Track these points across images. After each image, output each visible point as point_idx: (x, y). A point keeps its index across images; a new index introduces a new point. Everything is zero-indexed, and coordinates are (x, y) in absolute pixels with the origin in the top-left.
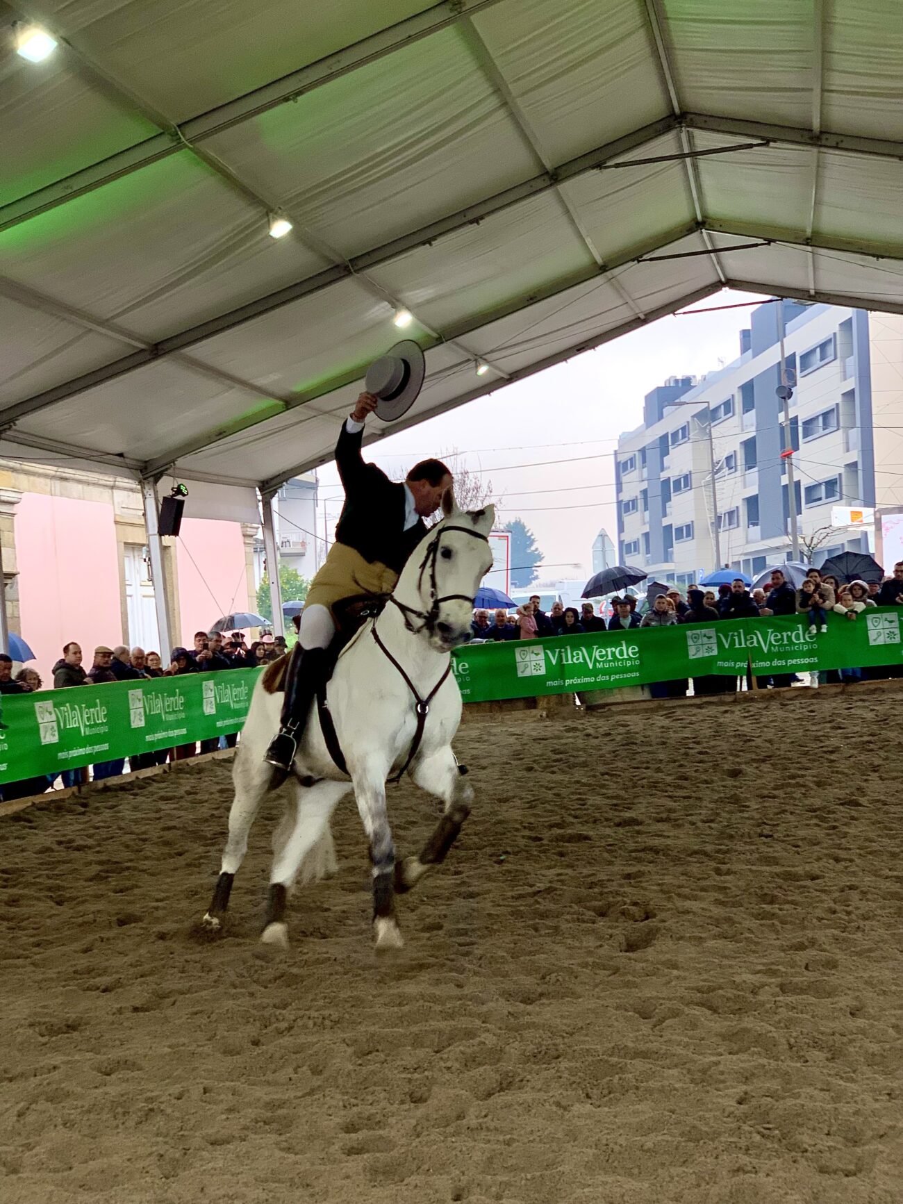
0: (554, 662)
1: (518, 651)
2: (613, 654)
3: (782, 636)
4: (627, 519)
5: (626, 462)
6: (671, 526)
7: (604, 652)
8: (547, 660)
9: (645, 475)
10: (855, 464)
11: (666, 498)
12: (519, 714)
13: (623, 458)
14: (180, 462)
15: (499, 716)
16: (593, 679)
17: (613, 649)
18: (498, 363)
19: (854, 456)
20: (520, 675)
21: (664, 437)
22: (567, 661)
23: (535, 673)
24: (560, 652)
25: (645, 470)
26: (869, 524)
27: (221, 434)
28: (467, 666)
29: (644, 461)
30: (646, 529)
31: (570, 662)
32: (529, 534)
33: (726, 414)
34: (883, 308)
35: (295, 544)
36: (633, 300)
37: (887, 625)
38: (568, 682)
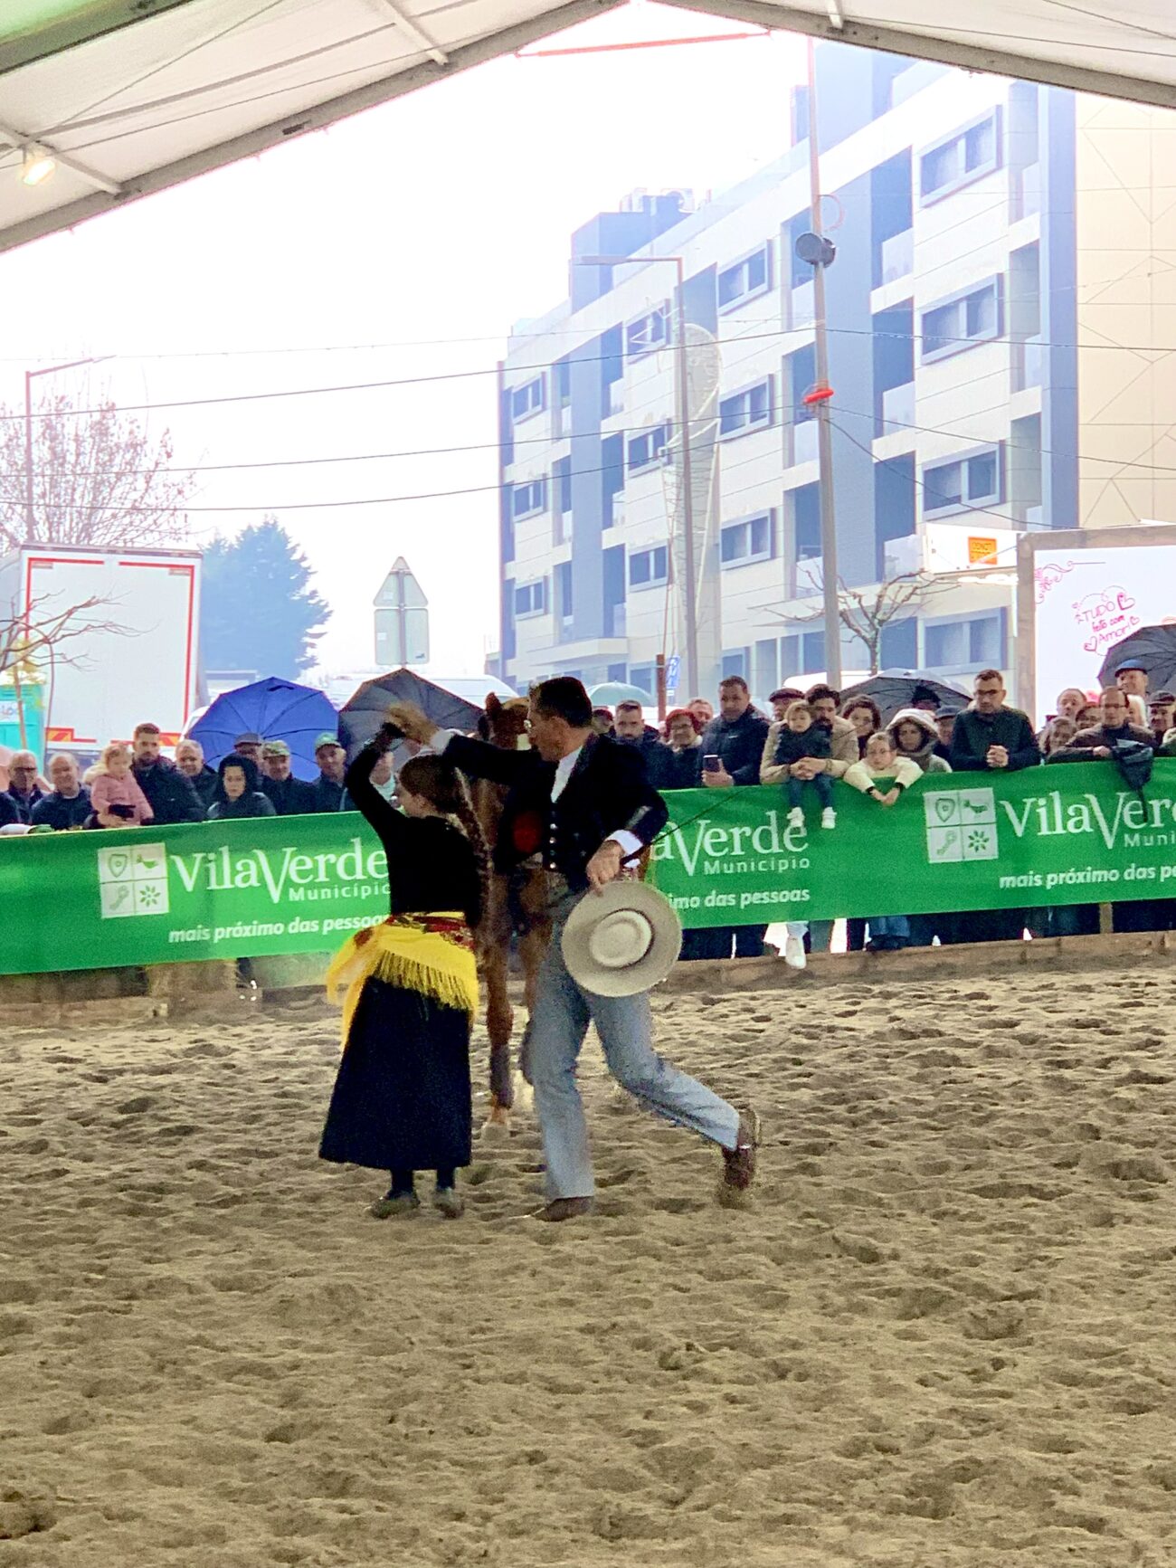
0: (189, 884)
1: (104, 853)
2: (331, 868)
3: (731, 836)
4: (522, 529)
5: (524, 390)
6: (621, 548)
7: (309, 865)
8: (174, 880)
9: (567, 424)
10: (1037, 417)
11: (614, 482)
12: (100, 1007)
13: (515, 381)
15: (54, 1012)
16: (275, 929)
17: (332, 858)
18: (82, 156)
19: (1033, 400)
20: (107, 913)
21: (611, 338)
22: (220, 881)
23: (143, 910)
24: (206, 860)
25: (567, 413)
26: (1006, 570)
29: (565, 391)
30: (565, 554)
31: (227, 885)
32: (296, 556)
33: (751, 287)
34: (997, 67)
36: (409, 19)
37: (969, 815)
38: (221, 933)
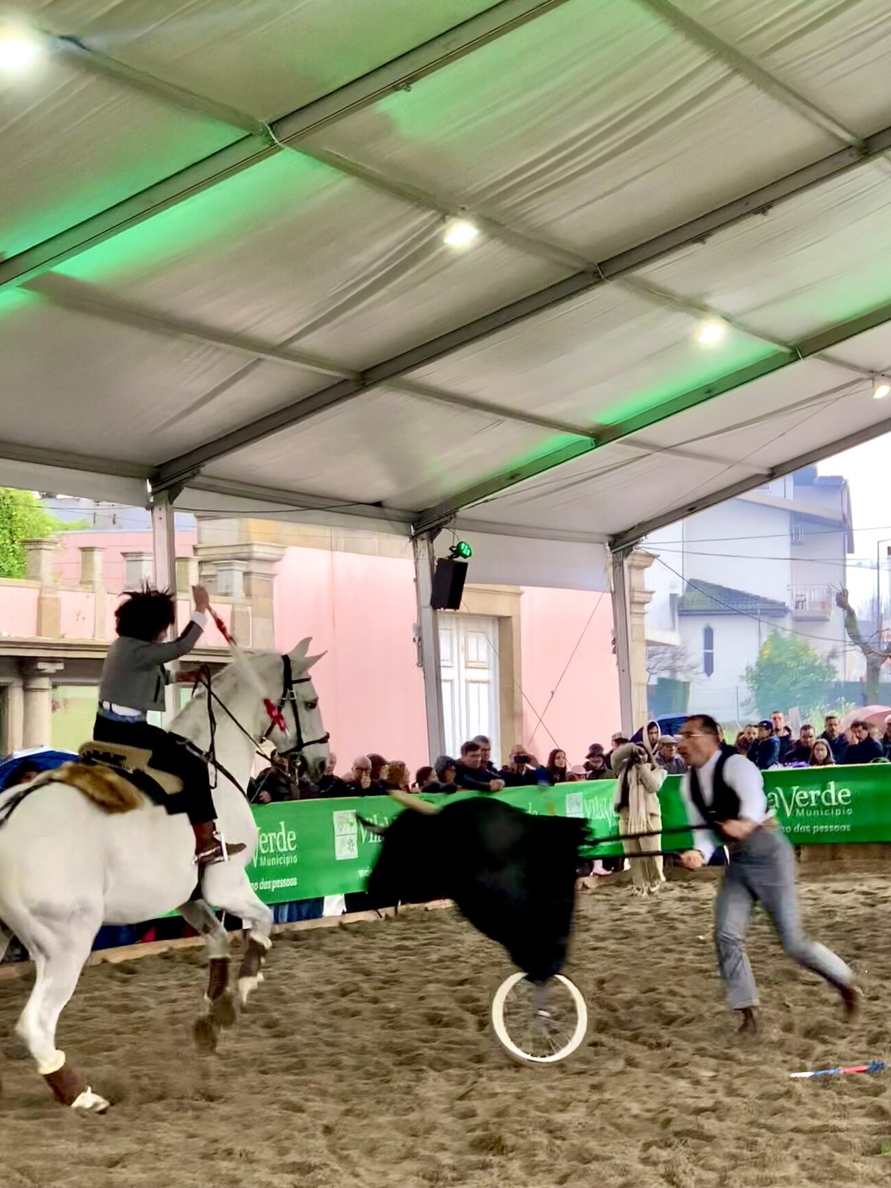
14: (464, 512)
27: (514, 477)
28: (849, 795)
35: (812, 604)
